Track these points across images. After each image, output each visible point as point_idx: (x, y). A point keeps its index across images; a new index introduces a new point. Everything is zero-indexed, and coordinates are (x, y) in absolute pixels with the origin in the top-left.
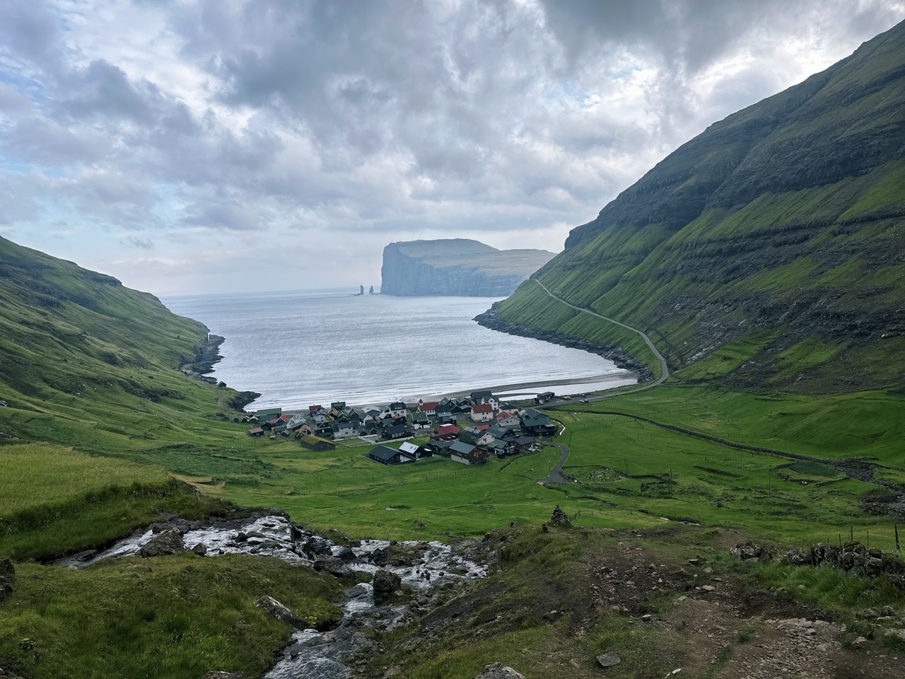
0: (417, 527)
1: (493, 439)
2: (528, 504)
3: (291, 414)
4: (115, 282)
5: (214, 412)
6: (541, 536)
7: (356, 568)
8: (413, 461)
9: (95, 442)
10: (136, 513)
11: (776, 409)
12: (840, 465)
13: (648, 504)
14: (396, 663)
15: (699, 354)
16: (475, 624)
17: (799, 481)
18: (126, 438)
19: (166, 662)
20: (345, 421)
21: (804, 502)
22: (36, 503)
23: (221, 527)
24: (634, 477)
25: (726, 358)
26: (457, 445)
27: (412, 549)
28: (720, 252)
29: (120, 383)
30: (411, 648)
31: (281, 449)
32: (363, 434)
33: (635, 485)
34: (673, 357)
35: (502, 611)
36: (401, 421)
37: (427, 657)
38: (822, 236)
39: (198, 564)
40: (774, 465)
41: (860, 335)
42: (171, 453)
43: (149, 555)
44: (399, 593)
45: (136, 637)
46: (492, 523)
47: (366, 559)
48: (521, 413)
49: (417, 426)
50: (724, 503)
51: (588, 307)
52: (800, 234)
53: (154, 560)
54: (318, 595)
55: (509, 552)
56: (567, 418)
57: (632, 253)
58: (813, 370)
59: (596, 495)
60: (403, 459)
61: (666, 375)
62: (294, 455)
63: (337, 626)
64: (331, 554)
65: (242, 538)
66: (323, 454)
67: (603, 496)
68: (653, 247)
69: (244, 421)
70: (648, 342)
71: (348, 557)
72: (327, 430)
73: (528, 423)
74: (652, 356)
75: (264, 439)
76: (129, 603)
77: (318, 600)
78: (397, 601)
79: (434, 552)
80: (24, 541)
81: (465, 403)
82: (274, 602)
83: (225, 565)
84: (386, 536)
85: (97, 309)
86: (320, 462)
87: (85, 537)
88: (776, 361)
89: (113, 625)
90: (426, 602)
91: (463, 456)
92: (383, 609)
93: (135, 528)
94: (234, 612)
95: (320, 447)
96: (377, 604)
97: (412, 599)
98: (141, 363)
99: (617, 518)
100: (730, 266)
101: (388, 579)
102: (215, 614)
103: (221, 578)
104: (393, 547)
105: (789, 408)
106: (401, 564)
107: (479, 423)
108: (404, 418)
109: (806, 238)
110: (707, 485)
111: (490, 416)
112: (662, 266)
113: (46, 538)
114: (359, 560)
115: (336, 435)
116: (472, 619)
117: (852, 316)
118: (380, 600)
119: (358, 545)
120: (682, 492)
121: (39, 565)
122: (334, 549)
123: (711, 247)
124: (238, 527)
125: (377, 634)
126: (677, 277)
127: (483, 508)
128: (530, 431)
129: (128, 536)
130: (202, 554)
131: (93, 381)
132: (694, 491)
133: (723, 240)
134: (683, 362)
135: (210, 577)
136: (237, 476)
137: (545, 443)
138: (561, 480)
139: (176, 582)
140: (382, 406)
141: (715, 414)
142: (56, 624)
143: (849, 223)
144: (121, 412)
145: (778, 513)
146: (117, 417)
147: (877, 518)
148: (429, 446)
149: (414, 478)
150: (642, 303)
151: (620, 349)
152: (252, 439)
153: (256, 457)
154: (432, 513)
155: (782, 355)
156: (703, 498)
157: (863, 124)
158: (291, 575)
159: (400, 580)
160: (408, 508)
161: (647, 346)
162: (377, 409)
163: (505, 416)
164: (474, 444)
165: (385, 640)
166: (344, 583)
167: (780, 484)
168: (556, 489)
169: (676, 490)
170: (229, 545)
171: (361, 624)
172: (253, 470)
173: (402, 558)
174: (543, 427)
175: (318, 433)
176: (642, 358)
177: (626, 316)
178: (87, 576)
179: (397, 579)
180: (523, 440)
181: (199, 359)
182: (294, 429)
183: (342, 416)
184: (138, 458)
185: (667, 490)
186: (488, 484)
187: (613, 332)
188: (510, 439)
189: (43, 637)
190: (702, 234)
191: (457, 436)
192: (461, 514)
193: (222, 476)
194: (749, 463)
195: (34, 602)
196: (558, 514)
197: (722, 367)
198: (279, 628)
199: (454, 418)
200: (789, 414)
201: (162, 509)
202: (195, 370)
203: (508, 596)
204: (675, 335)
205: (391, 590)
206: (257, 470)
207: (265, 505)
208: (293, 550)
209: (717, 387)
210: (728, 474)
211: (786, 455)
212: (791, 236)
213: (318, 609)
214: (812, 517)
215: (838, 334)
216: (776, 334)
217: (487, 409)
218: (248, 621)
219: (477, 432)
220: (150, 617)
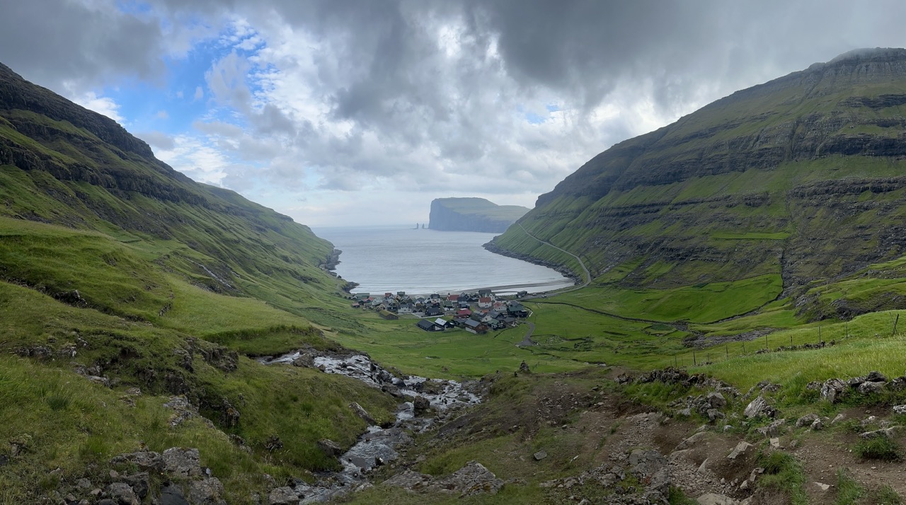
0: (444, 370)
1: (491, 319)
2: (510, 358)
3: (374, 297)
4: (290, 219)
5: (335, 292)
6: (513, 379)
7: (405, 392)
8: (443, 330)
9: (276, 301)
10: (292, 341)
11: (645, 297)
12: (674, 324)
13: (577, 355)
14: (423, 453)
15: (607, 269)
16: (471, 433)
17: (655, 335)
18: (290, 300)
19: (302, 426)
20: (404, 303)
21: (657, 346)
22: (249, 327)
23: (334, 358)
24: (570, 340)
25: (620, 271)
26: (469, 321)
27: (439, 384)
28: (618, 214)
29: (290, 272)
30: (432, 445)
31: (369, 317)
32: (415, 312)
33: (571, 345)
34: (593, 271)
35: (486, 425)
36: (437, 305)
37: (440, 451)
38: (665, 209)
39: (320, 376)
40: (644, 327)
41: (681, 259)
42: (311, 311)
43: (297, 365)
44: (428, 411)
45: (288, 408)
46: (487, 370)
47: (412, 388)
48: (508, 303)
49: (446, 309)
50: (618, 351)
51: (548, 241)
52: (656, 208)
53: (299, 368)
54: (382, 406)
55: (494, 389)
56: (534, 307)
57: (572, 211)
58: (661, 277)
59: (549, 352)
60: (437, 328)
61: (590, 281)
62: (375, 321)
63: (392, 426)
64: (392, 382)
65: (344, 366)
66: (391, 321)
67: (553, 352)
68: (584, 209)
69: (350, 298)
70: (581, 262)
71: (401, 385)
72: (394, 308)
73: (512, 310)
74: (582, 270)
75: (360, 310)
76: (286, 389)
77: (383, 409)
78: (427, 415)
79: (451, 387)
80: (243, 345)
81: (475, 296)
82: (359, 407)
83: (334, 379)
84: (424, 374)
85: (281, 233)
86: (389, 326)
87: (268, 349)
88: (645, 273)
89: (278, 399)
90: (443, 418)
91: (473, 328)
92: (418, 420)
93: (291, 349)
94: (338, 408)
95: (390, 318)
96: (416, 416)
97: (435, 415)
98: (299, 262)
99: (560, 365)
100: (623, 222)
101: (423, 402)
102: (327, 407)
103: (332, 387)
104: (428, 382)
105: (651, 297)
106: (431, 392)
107: (483, 308)
108: (438, 303)
109: (658, 210)
110: (609, 341)
111: (490, 305)
112: (588, 220)
113: (252, 345)
114: (407, 388)
115: (399, 311)
116: (469, 430)
117: (678, 250)
118: (417, 413)
119: (408, 378)
120: (596, 347)
121: (248, 358)
122: (393, 379)
123: (613, 212)
124: (343, 360)
125: (414, 434)
126: (596, 226)
127: (483, 360)
128: (513, 314)
129: (288, 353)
130: (323, 371)
131: (277, 269)
132: (603, 345)
133: (619, 208)
134: (599, 274)
135: (326, 385)
136: (345, 329)
137: (521, 321)
138: (529, 344)
139: (309, 384)
140: (425, 296)
141: (615, 302)
142: (254, 390)
143: (676, 205)
144: (288, 286)
145: (645, 353)
146: (286, 289)
147: (689, 349)
148: (453, 321)
149: (443, 340)
150: (577, 240)
151: (565, 266)
152: (353, 309)
153: (355, 320)
154: (453, 362)
155: (647, 269)
156: (608, 349)
157: (681, 157)
158: (369, 392)
159: (429, 403)
160: (438, 358)
161: (580, 264)
162: (423, 297)
163: (498, 305)
164: (479, 321)
165: (418, 439)
166: (398, 401)
167: (646, 337)
168: (526, 349)
169: (594, 346)
170: (337, 369)
171: (405, 427)
172: (353, 327)
173: (432, 389)
174: (520, 311)
175: (389, 309)
176: (577, 271)
177: (569, 247)
178: (268, 369)
179: (428, 402)
180: (508, 319)
181: (328, 262)
182: (376, 306)
183: (403, 301)
184: (295, 313)
185: (588, 347)
186: (487, 346)
187: (561, 256)
188: (501, 319)
189: (248, 395)
190: (609, 204)
191: (470, 316)
192: (470, 364)
193: (337, 328)
194: (632, 327)
195: (245, 377)
196: (523, 365)
197: (619, 276)
198: (361, 422)
199: (469, 305)
200: (651, 300)
201: (305, 341)
202: (326, 268)
203: (490, 416)
204: (595, 258)
205: (423, 409)
206: (355, 328)
207: (358, 348)
208: (371, 377)
209: (616, 287)
210: (621, 334)
211: (650, 321)
212: (651, 209)
213: (382, 416)
214: (661, 353)
215: (672, 259)
216: (645, 258)
217: (488, 300)
218: (344, 414)
219: (482, 314)
220: (295, 400)
